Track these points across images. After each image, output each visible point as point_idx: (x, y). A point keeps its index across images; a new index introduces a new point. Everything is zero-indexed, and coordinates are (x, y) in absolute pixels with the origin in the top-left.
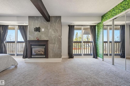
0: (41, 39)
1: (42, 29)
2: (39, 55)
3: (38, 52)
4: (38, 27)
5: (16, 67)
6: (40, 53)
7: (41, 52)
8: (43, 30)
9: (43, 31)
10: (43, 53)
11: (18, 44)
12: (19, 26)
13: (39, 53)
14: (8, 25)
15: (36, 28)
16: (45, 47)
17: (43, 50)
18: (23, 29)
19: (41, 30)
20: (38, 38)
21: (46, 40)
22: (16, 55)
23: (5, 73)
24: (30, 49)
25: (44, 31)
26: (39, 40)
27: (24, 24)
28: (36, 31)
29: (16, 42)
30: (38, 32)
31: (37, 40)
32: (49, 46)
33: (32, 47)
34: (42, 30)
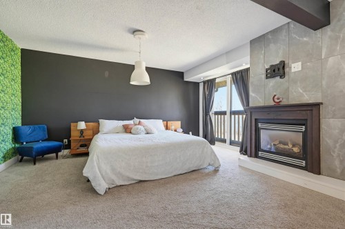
0: (288, 99)
1: (293, 65)
2: (281, 155)
3: (280, 143)
4: (278, 62)
5: (216, 171)
6: (286, 147)
7: (290, 146)
8: (295, 67)
9: (295, 72)
10: (296, 150)
11: (233, 116)
12: (232, 74)
13: (282, 146)
14: (215, 79)
15: (272, 66)
16: (306, 128)
17: (299, 138)
18: (241, 79)
19: (287, 70)
20: (278, 99)
21: (311, 101)
22: (228, 141)
23: (194, 176)
24: (253, 132)
25: (300, 69)
26: (282, 104)
27: (242, 65)
28: (273, 76)
29: (228, 113)
30: (278, 78)
31: (273, 103)
32: (323, 126)
33: (260, 125)
34: (293, 70)
